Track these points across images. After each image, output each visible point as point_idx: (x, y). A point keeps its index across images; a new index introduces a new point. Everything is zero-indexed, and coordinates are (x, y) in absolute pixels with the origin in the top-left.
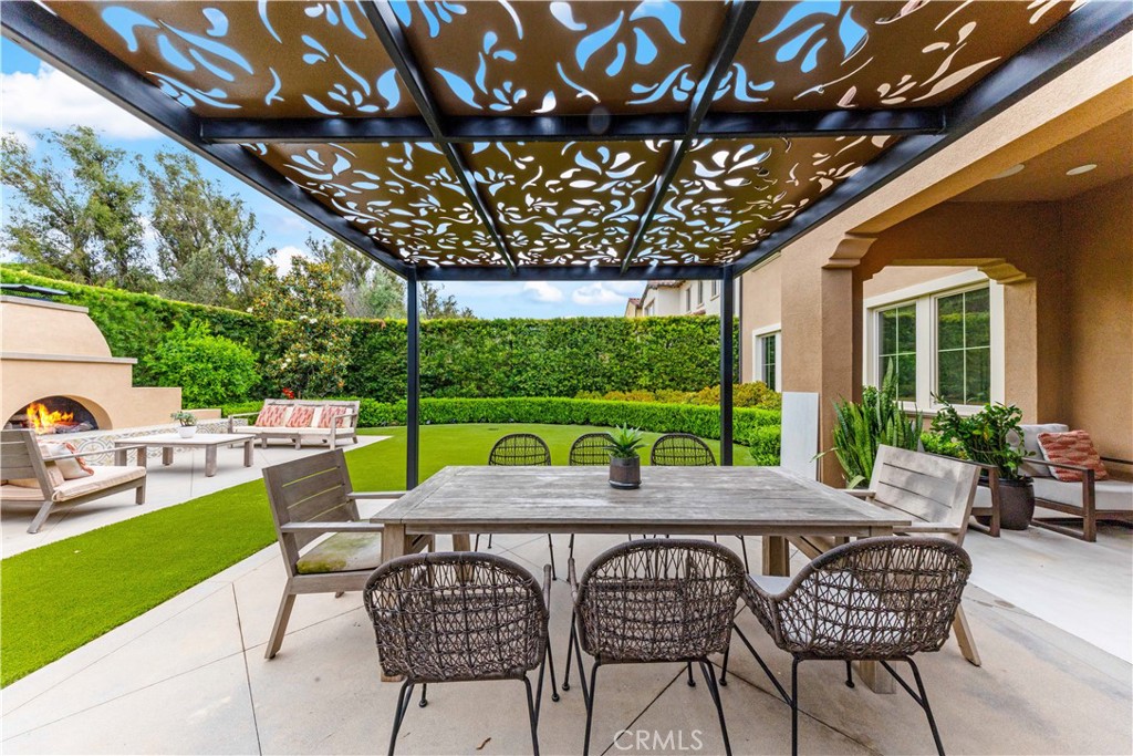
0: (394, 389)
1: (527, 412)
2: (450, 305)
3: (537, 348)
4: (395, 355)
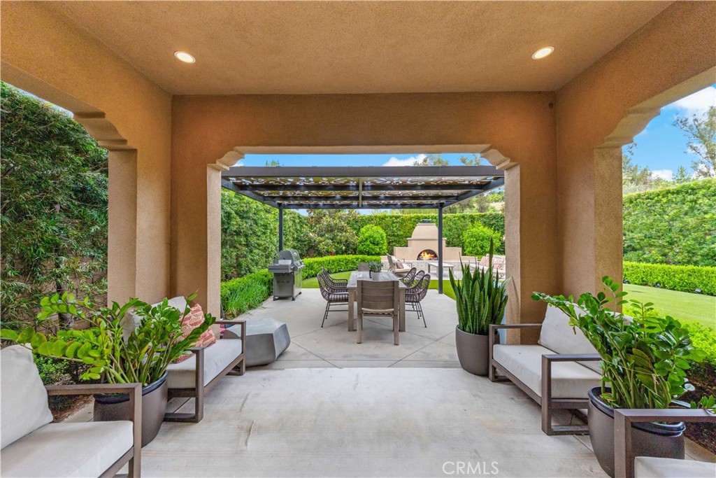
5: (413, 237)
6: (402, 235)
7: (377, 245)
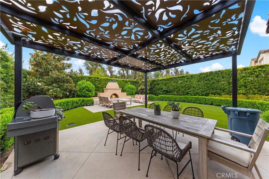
0: (158, 93)
1: (191, 100)
2: (182, 71)
3: (194, 82)
4: (158, 86)
5: (107, 88)
6: (100, 87)
7: (90, 91)
